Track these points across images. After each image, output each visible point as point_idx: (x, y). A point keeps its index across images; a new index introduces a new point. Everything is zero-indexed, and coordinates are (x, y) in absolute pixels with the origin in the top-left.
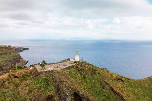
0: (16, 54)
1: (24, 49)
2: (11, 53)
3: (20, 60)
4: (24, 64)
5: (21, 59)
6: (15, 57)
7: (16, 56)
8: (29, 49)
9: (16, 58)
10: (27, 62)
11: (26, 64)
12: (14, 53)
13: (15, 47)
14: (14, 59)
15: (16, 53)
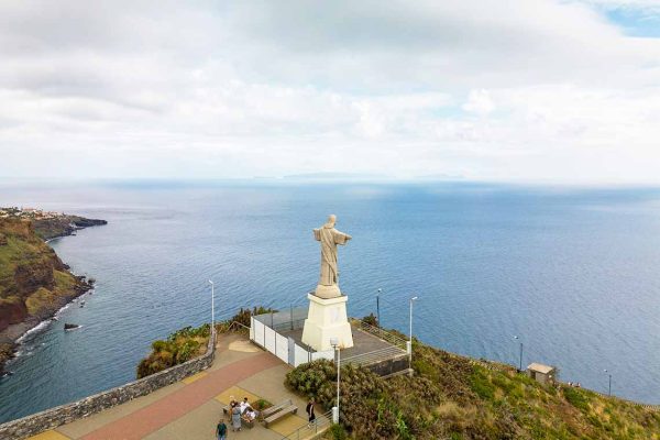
0: (34, 248)
1: (84, 223)
2: (8, 240)
3: (50, 275)
4: (73, 293)
5: (55, 272)
6: (27, 262)
7: (31, 255)
8: (104, 223)
9: (31, 264)
10: (90, 281)
11: (83, 292)
12: (24, 244)
13: (41, 215)
14: (20, 269)
15: (33, 243)
